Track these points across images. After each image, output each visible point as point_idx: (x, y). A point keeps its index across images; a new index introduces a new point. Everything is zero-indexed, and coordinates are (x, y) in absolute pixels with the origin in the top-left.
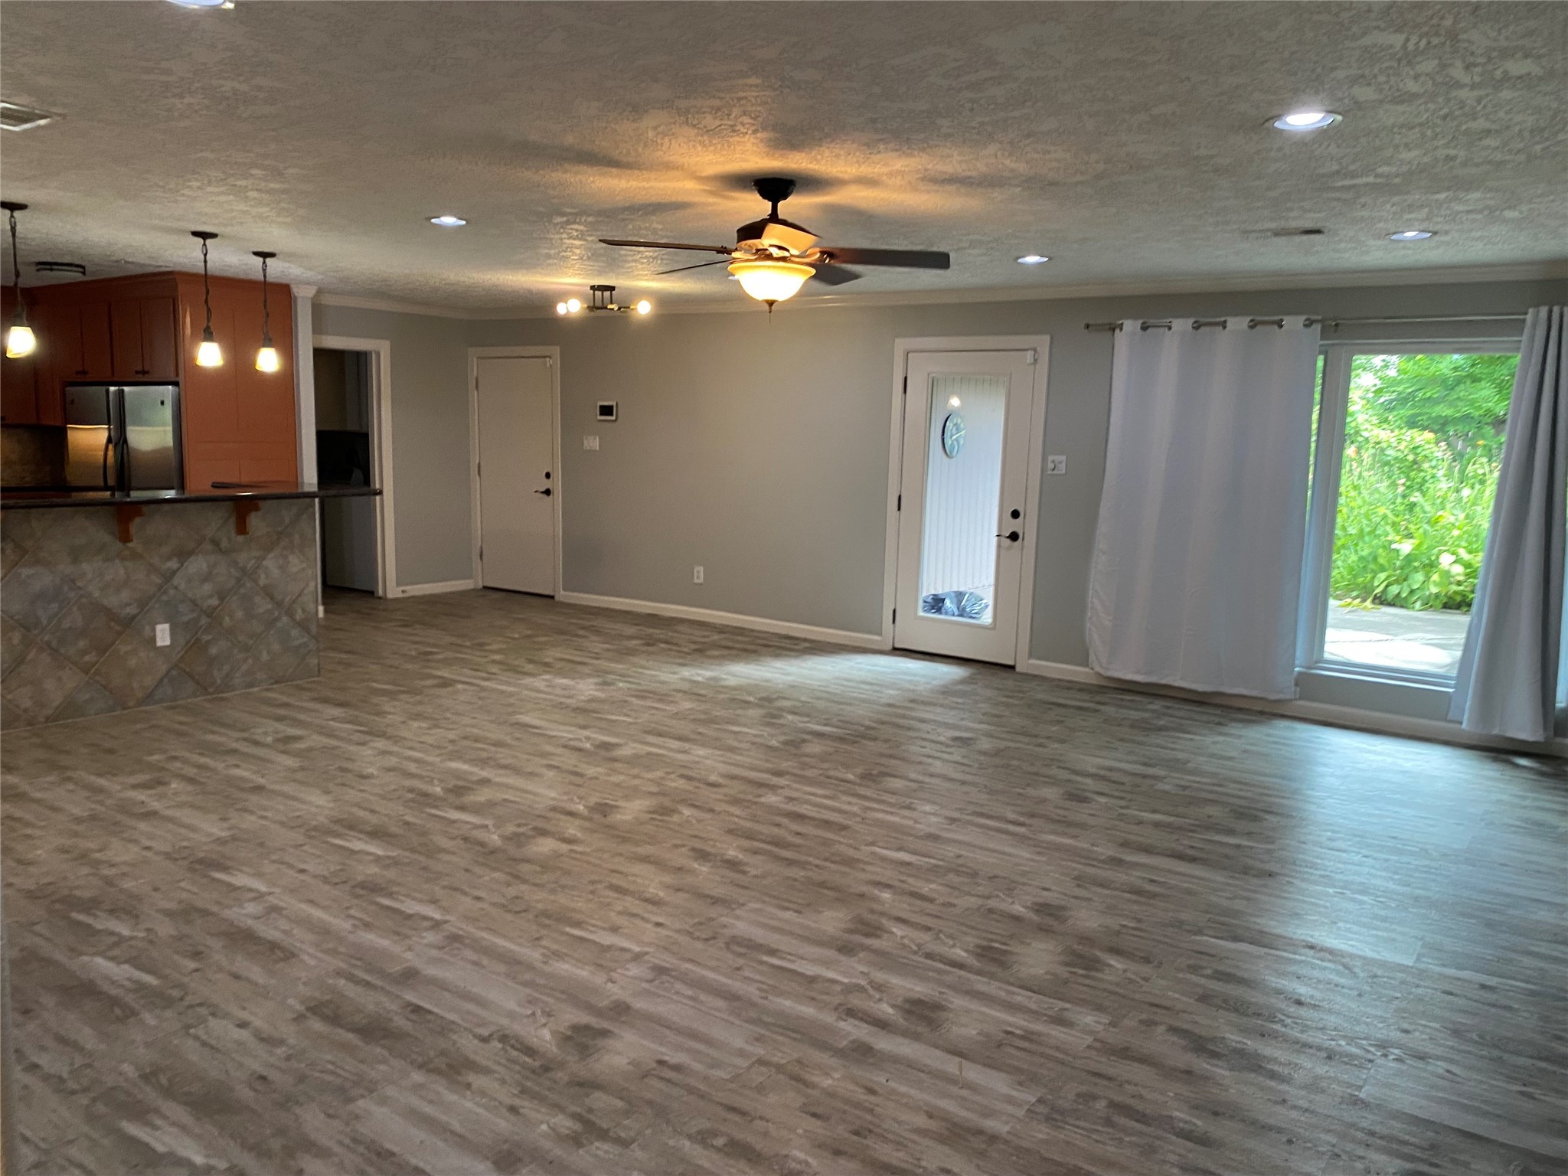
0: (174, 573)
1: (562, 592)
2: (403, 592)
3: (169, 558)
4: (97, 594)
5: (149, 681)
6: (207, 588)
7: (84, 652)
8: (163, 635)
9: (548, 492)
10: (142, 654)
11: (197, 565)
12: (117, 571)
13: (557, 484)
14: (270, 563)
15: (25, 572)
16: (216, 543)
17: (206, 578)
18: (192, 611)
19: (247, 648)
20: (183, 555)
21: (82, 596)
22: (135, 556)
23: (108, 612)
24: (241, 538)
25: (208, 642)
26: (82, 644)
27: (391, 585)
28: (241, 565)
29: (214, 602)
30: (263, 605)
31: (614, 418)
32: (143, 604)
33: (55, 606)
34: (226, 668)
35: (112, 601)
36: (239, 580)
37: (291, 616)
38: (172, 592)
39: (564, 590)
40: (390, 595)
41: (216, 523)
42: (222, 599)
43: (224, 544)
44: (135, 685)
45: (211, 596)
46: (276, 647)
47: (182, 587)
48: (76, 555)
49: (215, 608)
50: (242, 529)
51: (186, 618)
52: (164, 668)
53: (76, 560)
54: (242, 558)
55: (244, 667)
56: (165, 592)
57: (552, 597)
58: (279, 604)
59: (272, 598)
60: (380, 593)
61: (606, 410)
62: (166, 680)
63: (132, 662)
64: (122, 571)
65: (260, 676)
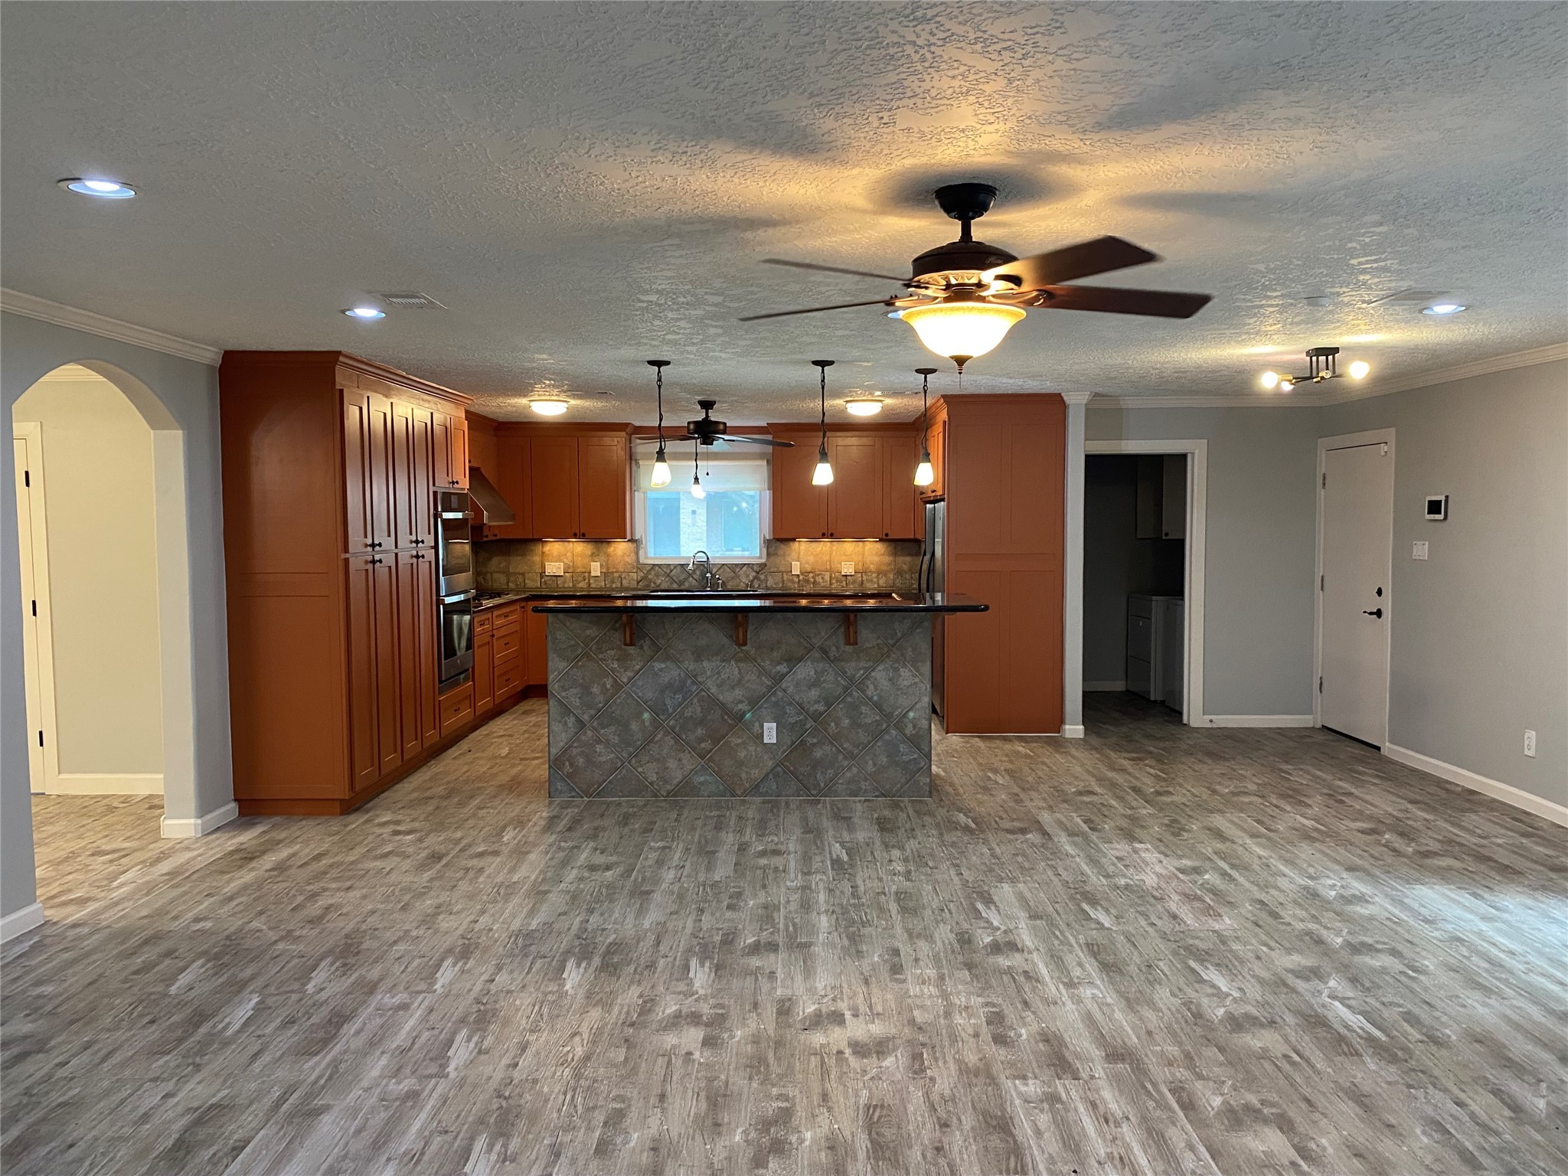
0: (784, 676)
1: (1387, 744)
2: (1211, 721)
3: (779, 663)
4: (714, 690)
5: (756, 773)
6: (814, 693)
7: (701, 740)
8: (770, 733)
9: (1379, 613)
10: (752, 748)
11: (805, 671)
12: (732, 670)
13: (1387, 604)
14: (880, 674)
15: (658, 666)
16: (824, 651)
17: (815, 684)
18: (800, 714)
19: (853, 757)
20: (793, 660)
21: (702, 690)
22: (747, 658)
23: (722, 705)
24: (849, 649)
25: (814, 745)
26: (700, 731)
27: (1195, 711)
28: (849, 674)
29: (821, 708)
30: (869, 716)
31: (1441, 517)
32: (754, 703)
33: (679, 696)
34: (830, 772)
35: (728, 697)
36: (846, 689)
37: (902, 731)
38: (780, 694)
39: (1391, 742)
40: (1193, 724)
41: (823, 632)
42: (828, 704)
43: (833, 652)
44: (744, 776)
45: (817, 702)
46: (884, 760)
47: (790, 690)
48: (699, 655)
49: (821, 714)
50: (851, 640)
51: (792, 720)
52: (770, 763)
53: (698, 659)
54: (850, 667)
55: (848, 775)
56: (774, 694)
57: (1378, 749)
58: (888, 716)
59: (881, 710)
60: (1185, 721)
61: (1434, 507)
62: (771, 776)
63: (742, 754)
64: (736, 672)
65: (864, 785)
